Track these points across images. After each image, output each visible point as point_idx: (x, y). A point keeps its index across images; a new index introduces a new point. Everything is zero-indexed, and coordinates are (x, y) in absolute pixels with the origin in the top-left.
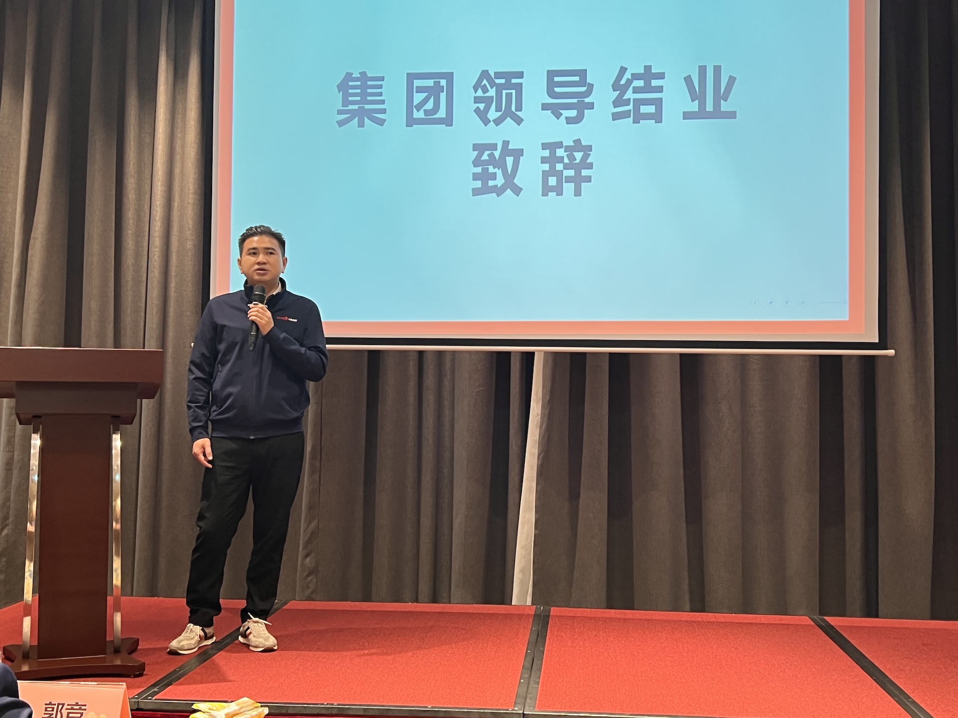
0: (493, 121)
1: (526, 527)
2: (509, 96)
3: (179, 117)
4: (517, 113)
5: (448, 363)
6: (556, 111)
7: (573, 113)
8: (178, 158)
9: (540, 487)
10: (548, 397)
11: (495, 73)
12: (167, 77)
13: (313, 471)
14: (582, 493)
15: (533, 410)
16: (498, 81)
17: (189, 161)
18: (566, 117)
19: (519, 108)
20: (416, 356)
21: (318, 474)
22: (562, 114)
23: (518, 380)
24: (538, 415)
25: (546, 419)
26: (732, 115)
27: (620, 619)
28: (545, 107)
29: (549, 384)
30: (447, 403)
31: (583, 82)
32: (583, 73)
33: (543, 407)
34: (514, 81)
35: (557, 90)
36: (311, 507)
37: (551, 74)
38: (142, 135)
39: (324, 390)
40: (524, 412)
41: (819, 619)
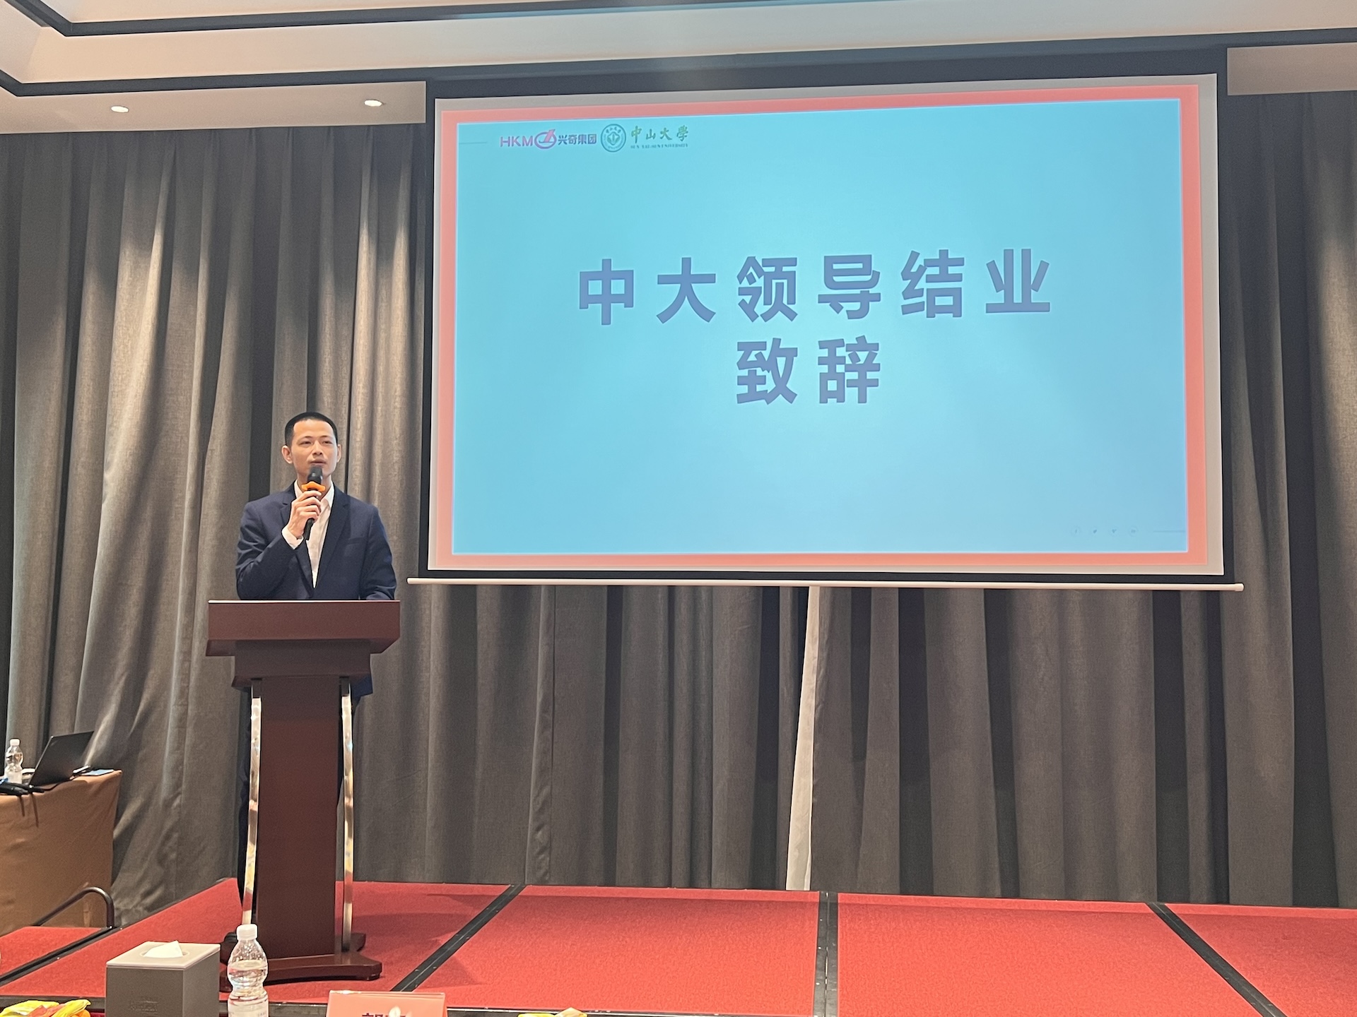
0: (761, 315)
1: (802, 793)
2: (780, 286)
3: (383, 305)
4: (790, 306)
6: (835, 303)
7: (856, 306)
8: (381, 353)
9: (818, 745)
10: (826, 636)
11: (763, 260)
12: (369, 259)
13: (544, 725)
14: (868, 752)
15: (808, 652)
16: (766, 269)
17: (395, 358)
18: (847, 311)
19: (792, 300)
20: (666, 593)
22: (842, 308)
23: (789, 616)
24: (815, 658)
25: (824, 663)
26: (1044, 308)
27: (922, 907)
28: (822, 299)
29: (827, 621)
30: (703, 644)
31: (867, 270)
32: (867, 260)
33: (821, 649)
34: (785, 269)
35: (837, 279)
36: (542, 771)
37: (829, 261)
38: (339, 327)
39: (557, 629)
40: (797, 654)
41: (1159, 906)
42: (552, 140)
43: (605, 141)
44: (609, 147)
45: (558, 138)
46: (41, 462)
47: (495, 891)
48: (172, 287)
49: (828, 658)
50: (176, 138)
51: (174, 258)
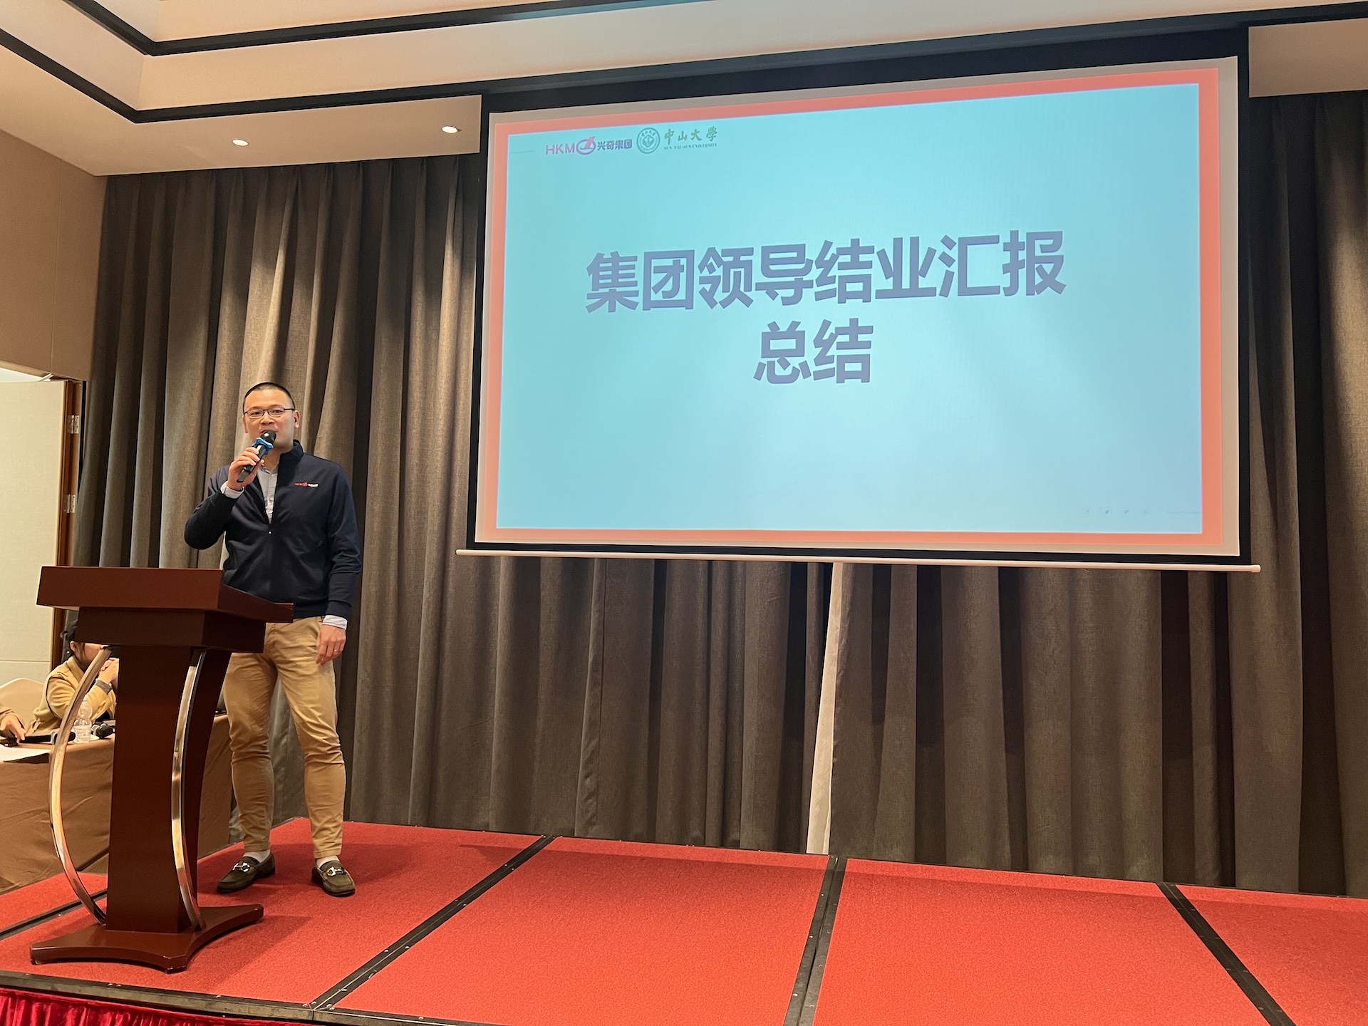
1: (823, 754)
9: (839, 709)
10: (848, 609)
13: (594, 684)
14: (887, 716)
15: (831, 624)
20: (706, 566)
21: (600, 688)
23: (814, 589)
24: (837, 629)
25: (846, 633)
29: (849, 596)
30: (738, 612)
33: (843, 620)
36: (592, 724)
38: (430, 332)
39: (607, 597)
40: (821, 624)
41: (1171, 888)
42: (592, 146)
43: (641, 143)
44: (644, 149)
45: (597, 145)
46: (184, 449)
47: (525, 842)
48: (294, 299)
49: (849, 630)
50: (299, 171)
51: (296, 275)
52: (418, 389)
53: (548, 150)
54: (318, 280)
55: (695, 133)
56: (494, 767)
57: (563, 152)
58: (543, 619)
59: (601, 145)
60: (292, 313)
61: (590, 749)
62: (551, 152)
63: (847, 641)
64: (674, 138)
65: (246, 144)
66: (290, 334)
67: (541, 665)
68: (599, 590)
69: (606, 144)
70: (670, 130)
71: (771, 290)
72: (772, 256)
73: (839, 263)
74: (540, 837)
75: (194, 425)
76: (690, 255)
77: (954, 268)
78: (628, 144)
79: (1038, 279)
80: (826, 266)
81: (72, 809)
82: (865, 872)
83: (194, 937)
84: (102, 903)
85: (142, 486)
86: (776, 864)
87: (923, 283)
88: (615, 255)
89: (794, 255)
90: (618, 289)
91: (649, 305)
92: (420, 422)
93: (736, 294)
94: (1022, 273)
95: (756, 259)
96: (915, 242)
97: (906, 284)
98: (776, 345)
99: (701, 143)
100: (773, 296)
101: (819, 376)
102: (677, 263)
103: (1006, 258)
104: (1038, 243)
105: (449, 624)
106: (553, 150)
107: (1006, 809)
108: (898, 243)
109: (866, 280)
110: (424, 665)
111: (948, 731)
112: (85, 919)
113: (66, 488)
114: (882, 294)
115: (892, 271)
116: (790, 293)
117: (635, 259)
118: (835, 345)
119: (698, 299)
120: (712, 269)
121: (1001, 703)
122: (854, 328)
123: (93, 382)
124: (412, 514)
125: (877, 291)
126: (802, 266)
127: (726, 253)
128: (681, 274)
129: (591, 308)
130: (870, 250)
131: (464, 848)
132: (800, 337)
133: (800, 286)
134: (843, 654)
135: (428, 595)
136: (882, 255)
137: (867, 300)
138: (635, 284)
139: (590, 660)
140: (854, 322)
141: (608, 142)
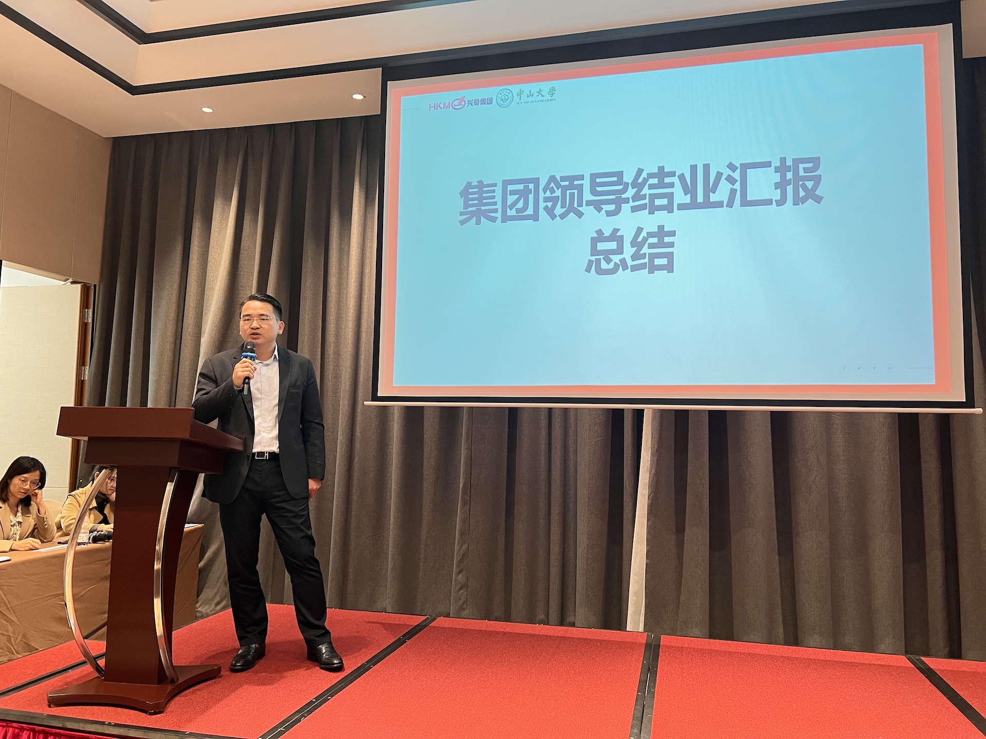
5: (572, 418)
9: (650, 522)
10: (656, 446)
12: (360, 201)
13: (464, 503)
14: (686, 528)
15: (643, 458)
20: (547, 412)
21: (469, 506)
23: (630, 432)
24: (648, 461)
25: (655, 464)
29: (657, 436)
30: (572, 449)
33: (652, 455)
36: (462, 534)
38: (343, 246)
39: (473, 438)
40: (636, 460)
41: (917, 659)
42: (463, 103)
43: (499, 101)
44: (502, 104)
45: (467, 102)
46: (165, 332)
47: (415, 620)
48: (244, 223)
49: (657, 462)
50: (248, 132)
51: (246, 206)
52: (334, 287)
53: (430, 107)
54: (262, 209)
55: (540, 92)
56: (390, 565)
57: (441, 108)
58: (426, 456)
59: (470, 103)
60: (243, 233)
61: (461, 553)
62: (433, 108)
63: (656, 471)
64: (524, 96)
65: (211, 111)
66: (241, 248)
67: (424, 489)
68: (467, 433)
69: (473, 101)
70: (521, 90)
71: (598, 206)
72: (598, 180)
73: (649, 184)
74: (426, 617)
75: (173, 314)
76: (536, 181)
77: (737, 186)
78: (490, 101)
79: (802, 193)
80: (640, 187)
81: (82, 594)
82: (676, 645)
83: (170, 688)
84: (102, 662)
85: (135, 359)
86: (606, 638)
87: (713, 198)
88: (480, 182)
89: (615, 179)
90: (483, 208)
91: (505, 219)
92: (336, 311)
93: (572, 209)
94: (790, 189)
95: (586, 183)
96: (707, 167)
97: (700, 199)
98: (601, 246)
99: (544, 98)
100: (599, 210)
101: (635, 268)
102: (526, 187)
103: (777, 178)
104: (801, 166)
105: (356, 459)
106: (434, 107)
107: (779, 599)
108: (694, 168)
109: (670, 196)
110: (339, 490)
111: (735, 539)
112: (89, 674)
113: (81, 362)
114: (682, 207)
115: (689, 189)
116: (612, 207)
117: (495, 185)
118: (646, 245)
119: (542, 213)
120: (553, 191)
121: (775, 519)
122: (661, 232)
123: (101, 286)
124: (330, 378)
125: (678, 204)
126: (620, 187)
127: (563, 179)
128: (530, 195)
129: (462, 222)
130: (673, 174)
131: (369, 624)
132: (620, 240)
133: (619, 203)
134: (653, 481)
135: (342, 438)
136: (682, 178)
137: (671, 211)
138: (495, 204)
139: (461, 486)
140: (661, 228)
141: (475, 100)
